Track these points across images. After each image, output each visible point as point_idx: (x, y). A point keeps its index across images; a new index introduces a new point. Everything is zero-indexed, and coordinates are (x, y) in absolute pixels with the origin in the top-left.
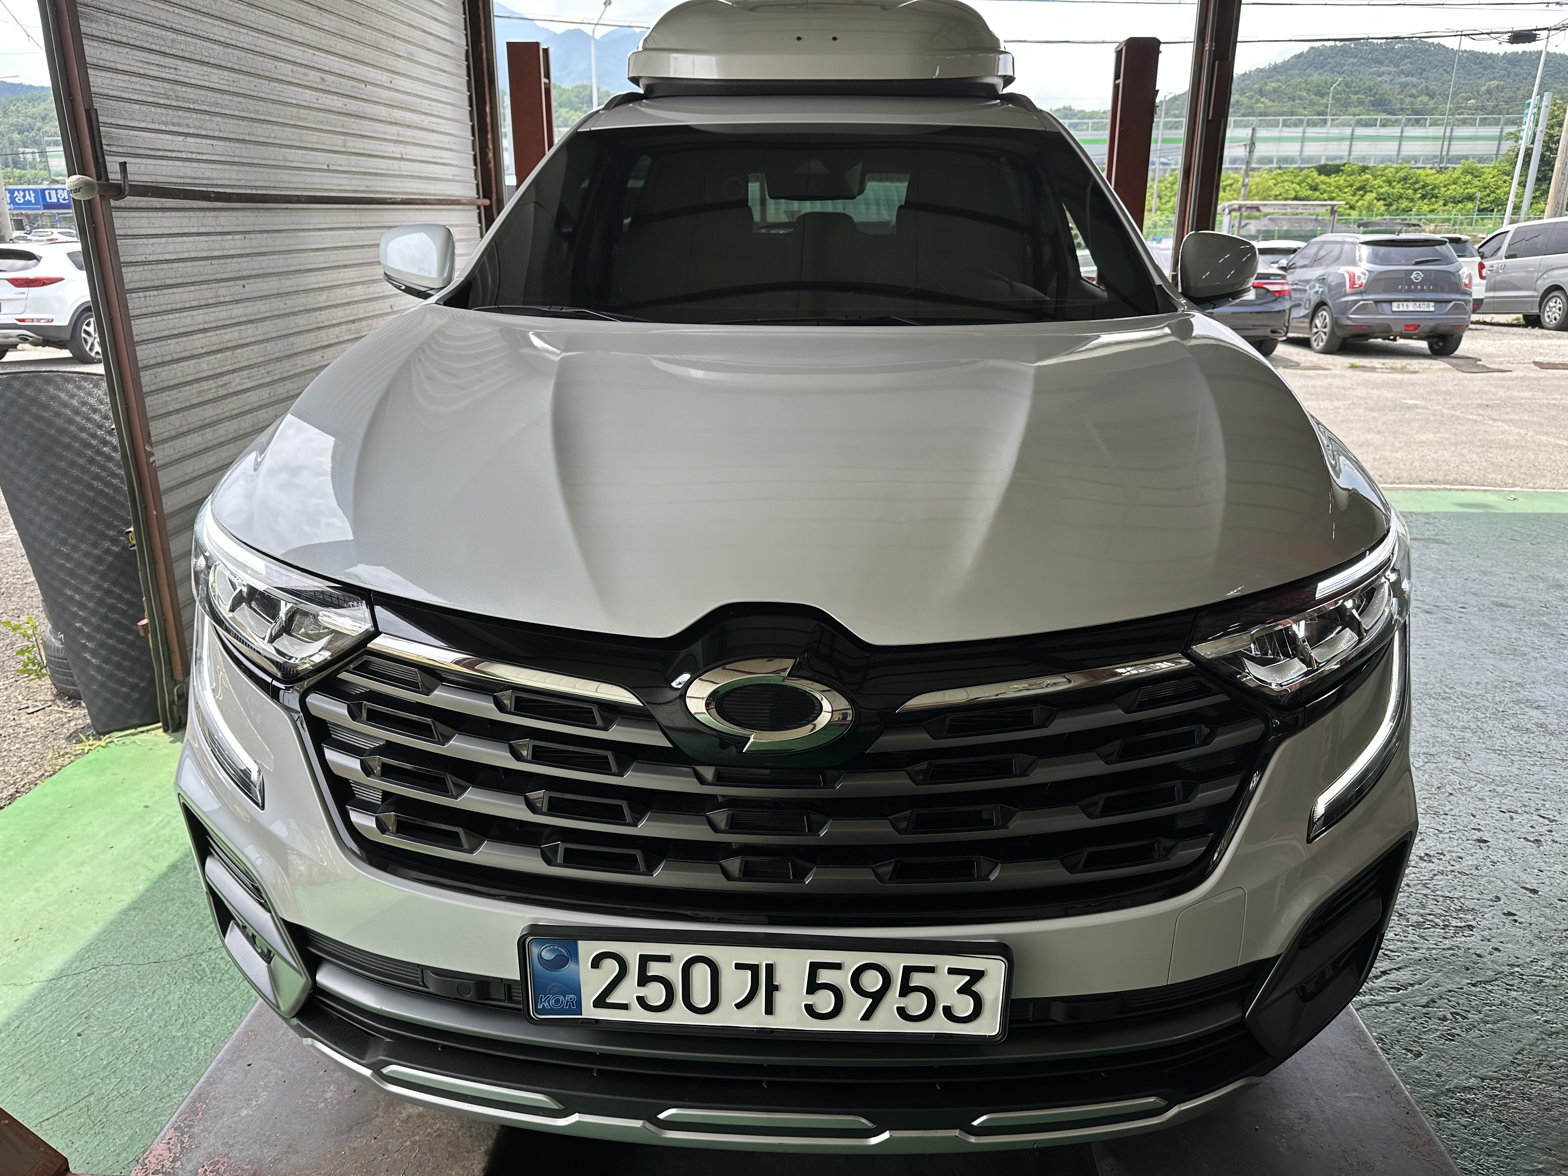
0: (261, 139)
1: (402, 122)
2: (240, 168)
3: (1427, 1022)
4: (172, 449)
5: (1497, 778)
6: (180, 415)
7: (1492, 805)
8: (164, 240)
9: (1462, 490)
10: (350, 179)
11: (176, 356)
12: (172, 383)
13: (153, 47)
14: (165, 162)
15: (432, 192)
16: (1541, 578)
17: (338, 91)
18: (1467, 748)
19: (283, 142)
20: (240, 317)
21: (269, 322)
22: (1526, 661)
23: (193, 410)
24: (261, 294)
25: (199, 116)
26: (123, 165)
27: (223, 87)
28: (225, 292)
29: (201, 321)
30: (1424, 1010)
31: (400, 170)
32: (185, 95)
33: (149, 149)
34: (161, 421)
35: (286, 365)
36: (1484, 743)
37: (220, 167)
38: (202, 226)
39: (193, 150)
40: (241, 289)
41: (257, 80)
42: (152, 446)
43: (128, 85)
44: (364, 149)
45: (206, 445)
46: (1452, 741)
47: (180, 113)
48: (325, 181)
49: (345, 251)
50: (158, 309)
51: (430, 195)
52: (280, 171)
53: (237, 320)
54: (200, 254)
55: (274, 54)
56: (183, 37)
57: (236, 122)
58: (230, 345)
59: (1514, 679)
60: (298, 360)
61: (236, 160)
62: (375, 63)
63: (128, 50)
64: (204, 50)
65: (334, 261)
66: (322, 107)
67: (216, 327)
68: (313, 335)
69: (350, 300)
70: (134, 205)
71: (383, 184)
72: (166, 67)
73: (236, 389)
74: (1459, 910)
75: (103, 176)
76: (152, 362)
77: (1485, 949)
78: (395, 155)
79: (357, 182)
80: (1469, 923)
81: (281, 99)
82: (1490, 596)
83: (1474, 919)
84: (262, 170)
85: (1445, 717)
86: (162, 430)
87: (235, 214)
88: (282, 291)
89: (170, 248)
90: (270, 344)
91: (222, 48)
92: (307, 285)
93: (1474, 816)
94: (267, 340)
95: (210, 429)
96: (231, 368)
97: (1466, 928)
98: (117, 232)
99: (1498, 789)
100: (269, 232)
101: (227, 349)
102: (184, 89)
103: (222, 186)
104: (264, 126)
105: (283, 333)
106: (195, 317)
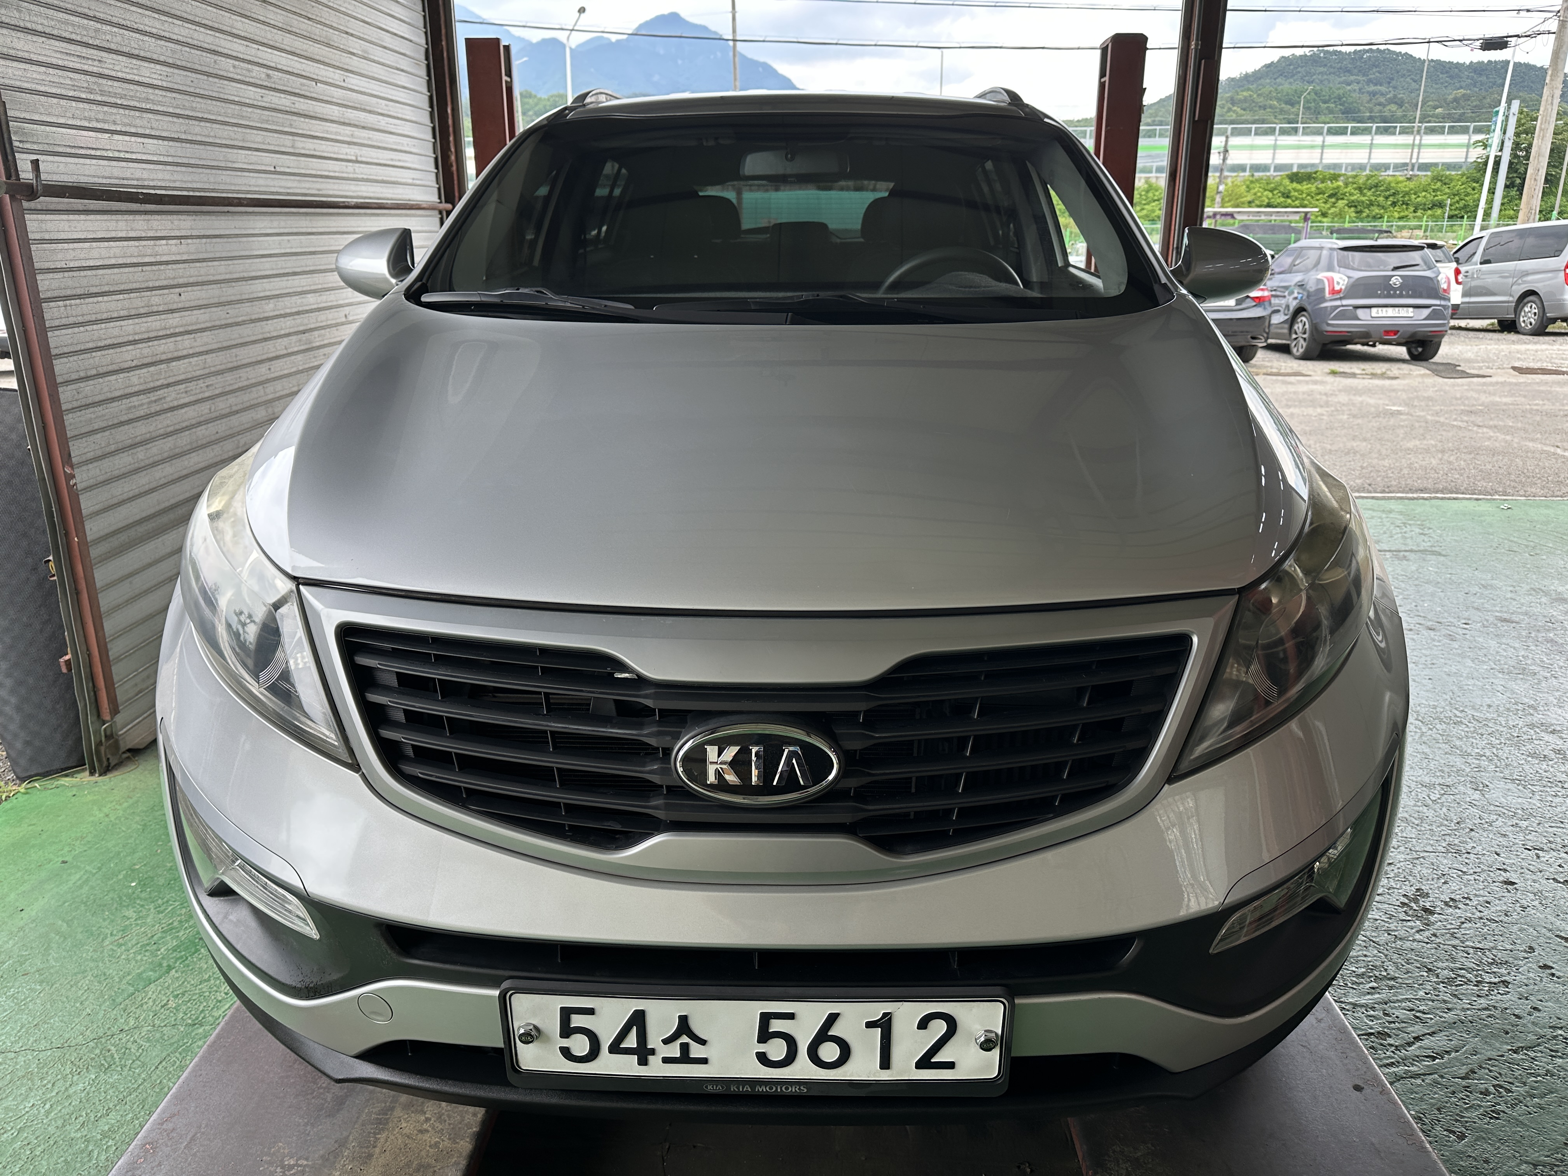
0: (199, 138)
1: (357, 123)
2: (175, 168)
3: (1468, 1096)
4: (98, 470)
5: (1519, 811)
6: (107, 433)
7: (1517, 841)
8: (87, 245)
9: (1455, 499)
10: (299, 181)
11: (101, 370)
12: (97, 399)
13: (73, 37)
14: (88, 161)
15: (389, 196)
16: (1543, 592)
17: (285, 88)
18: (1485, 778)
19: (224, 142)
20: (176, 327)
21: (209, 333)
22: (1536, 681)
23: (122, 428)
24: (201, 302)
25: (127, 112)
26: (35, 164)
27: (155, 82)
28: (157, 300)
29: (131, 332)
30: (1464, 1083)
31: (355, 173)
32: (111, 90)
33: (69, 146)
34: (84, 439)
35: (228, 378)
36: (1502, 772)
37: (152, 166)
38: (132, 230)
39: (121, 149)
40: (176, 297)
41: (194, 75)
42: (72, 466)
43: (44, 77)
44: (315, 150)
45: (136, 465)
46: (1468, 770)
47: (106, 108)
48: (272, 183)
49: (294, 258)
50: (80, 319)
51: (388, 199)
52: (220, 172)
53: (172, 331)
54: (129, 261)
55: (213, 48)
56: (108, 27)
57: (171, 119)
58: (164, 357)
59: (1526, 700)
60: (242, 373)
61: (170, 159)
62: (327, 60)
63: (44, 39)
64: (133, 42)
65: (282, 268)
66: (267, 105)
67: (149, 339)
68: (258, 346)
69: (301, 309)
70: (52, 207)
71: (336, 187)
72: (88, 58)
73: (171, 405)
74: (1492, 964)
75: (13, 174)
76: (74, 376)
77: (1523, 1008)
78: (349, 157)
79: (307, 185)
80: (1504, 978)
81: (222, 96)
82: (1492, 611)
83: (1509, 973)
84: (200, 170)
85: (1458, 743)
86: (86, 450)
87: (169, 217)
88: (223, 299)
89: (95, 254)
90: (211, 355)
91: (153, 40)
92: (252, 293)
93: (1498, 855)
94: (207, 352)
95: (141, 448)
96: (165, 382)
97: (1501, 985)
98: (31, 236)
99: (1521, 823)
100: (208, 237)
101: (161, 362)
102: (110, 83)
103: (154, 187)
104: (202, 124)
105: (225, 344)
106: (124, 328)
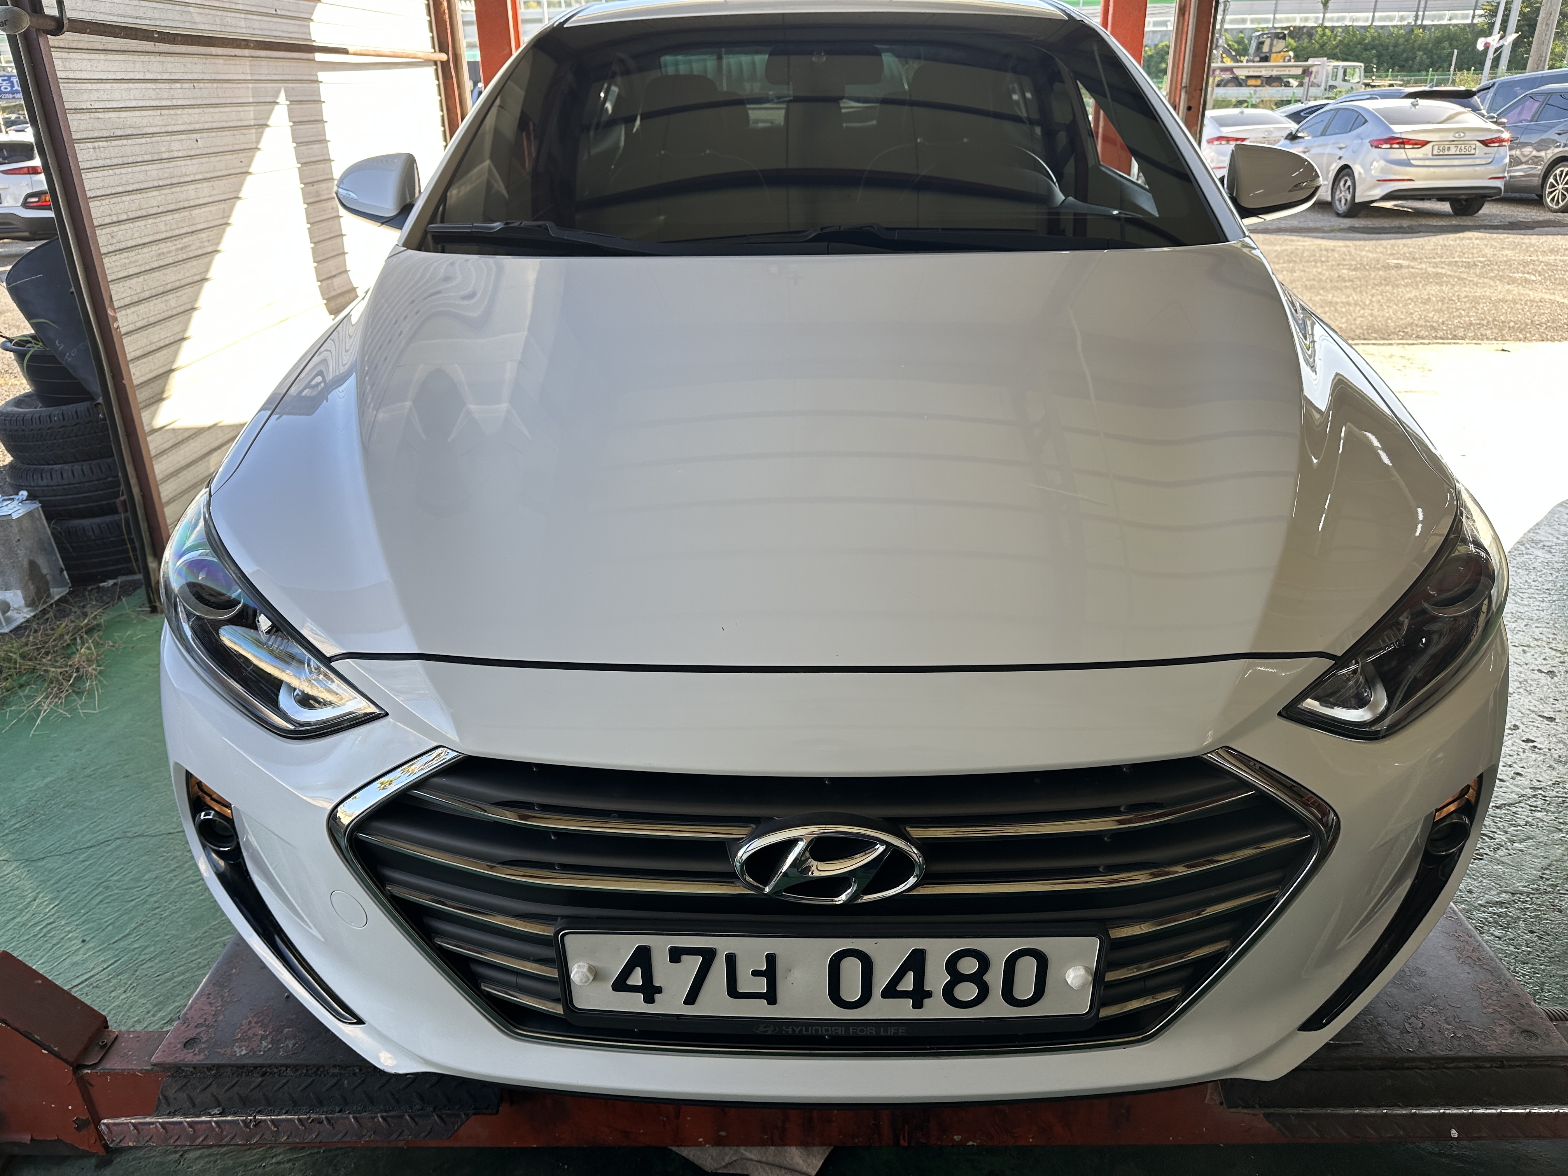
2: (184, 8)
4: (136, 315)
6: (141, 279)
8: (108, 86)
10: (299, 25)
11: (132, 215)
12: (130, 244)
21: (226, 181)
23: (154, 274)
24: (215, 149)
28: (177, 145)
29: (156, 177)
34: (122, 284)
37: (162, 5)
38: (148, 71)
40: (193, 143)
42: (114, 310)
48: (274, 27)
50: (108, 162)
52: (226, 13)
53: (192, 177)
54: (148, 103)
58: (186, 204)
67: (172, 186)
70: (74, 45)
73: (196, 253)
75: (38, 9)
76: (108, 220)
79: (307, 30)
86: (124, 295)
87: (181, 59)
88: (236, 147)
89: (117, 95)
90: (229, 205)
94: (225, 201)
95: (172, 296)
96: (189, 230)
98: (58, 75)
100: (219, 81)
101: (184, 209)
103: (165, 27)
106: (149, 173)
